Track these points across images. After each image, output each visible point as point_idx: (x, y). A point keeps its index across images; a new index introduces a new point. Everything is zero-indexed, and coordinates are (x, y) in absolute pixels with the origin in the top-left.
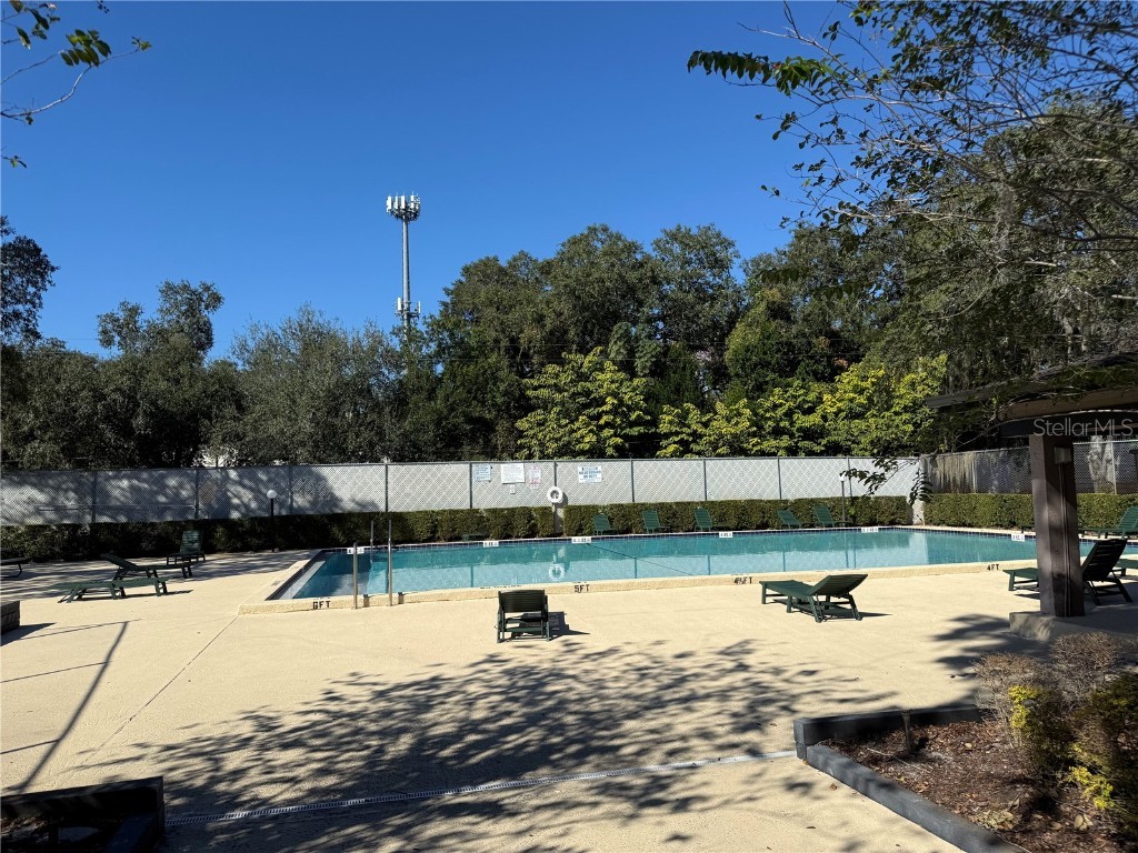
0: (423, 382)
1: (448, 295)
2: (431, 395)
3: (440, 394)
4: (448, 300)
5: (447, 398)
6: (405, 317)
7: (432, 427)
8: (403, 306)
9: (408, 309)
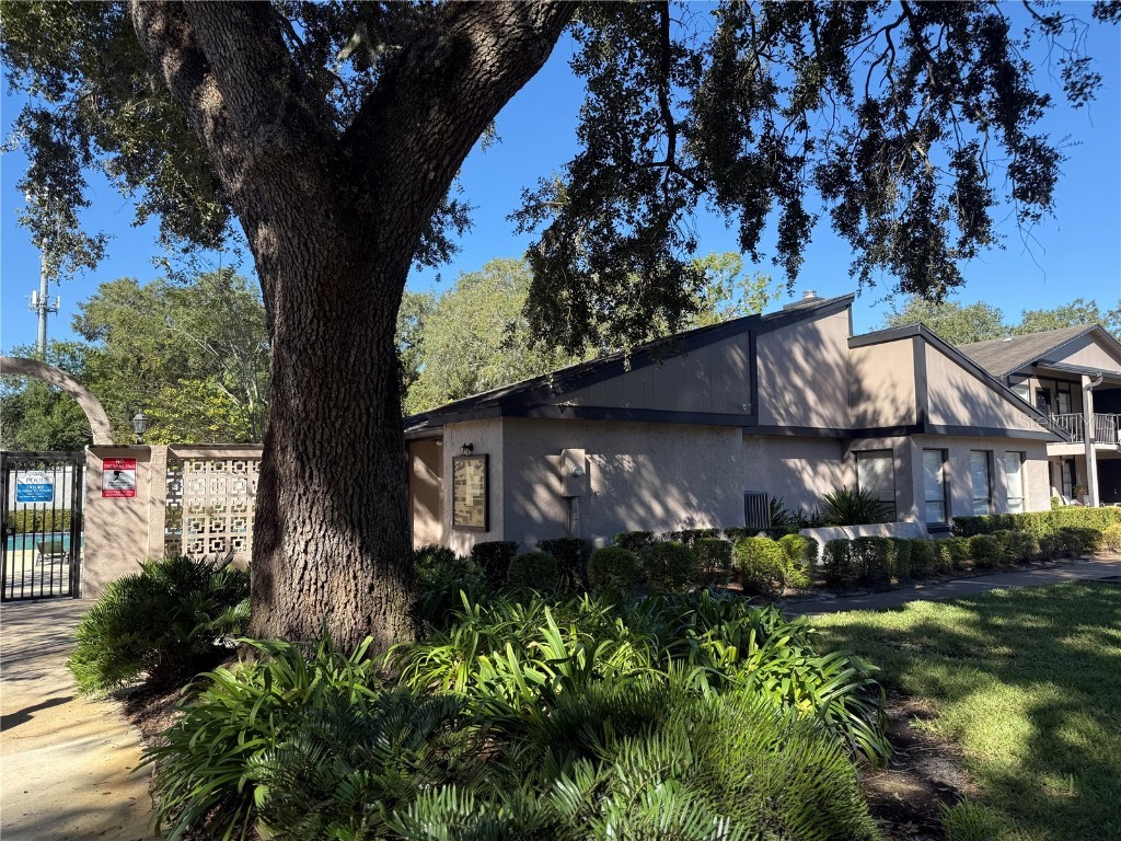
0: (41, 399)
1: (82, 308)
2: (48, 411)
3: (57, 409)
4: (81, 313)
5: (64, 413)
6: (41, 311)
7: (47, 438)
8: (38, 300)
9: (45, 304)
